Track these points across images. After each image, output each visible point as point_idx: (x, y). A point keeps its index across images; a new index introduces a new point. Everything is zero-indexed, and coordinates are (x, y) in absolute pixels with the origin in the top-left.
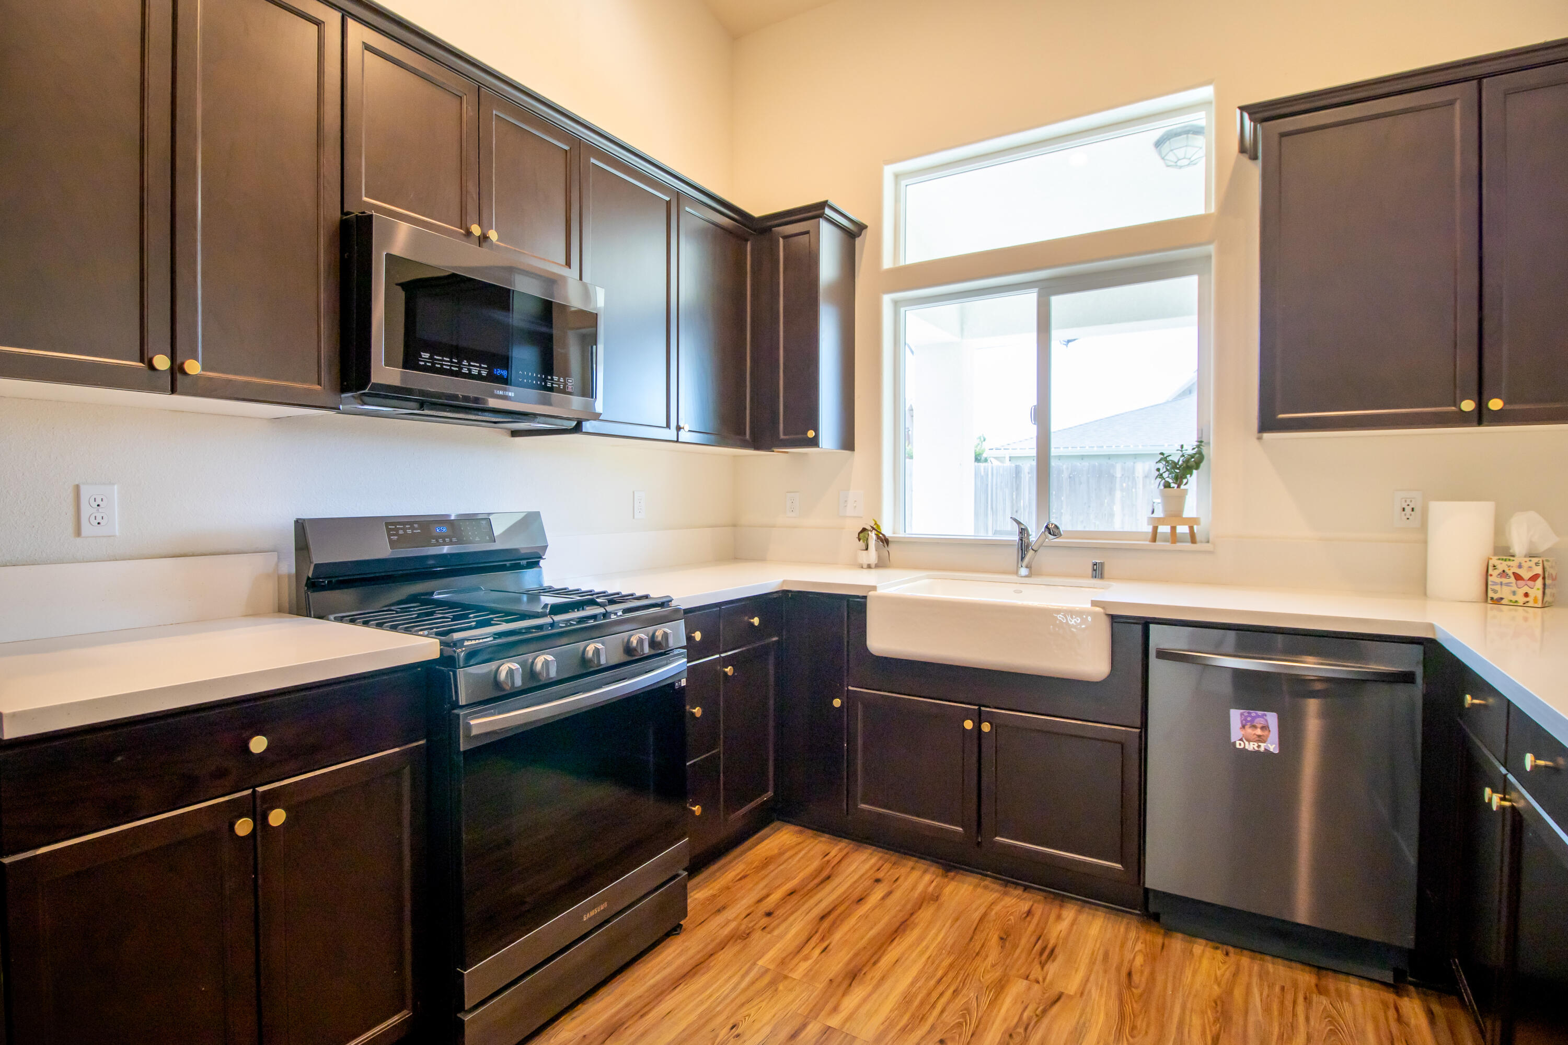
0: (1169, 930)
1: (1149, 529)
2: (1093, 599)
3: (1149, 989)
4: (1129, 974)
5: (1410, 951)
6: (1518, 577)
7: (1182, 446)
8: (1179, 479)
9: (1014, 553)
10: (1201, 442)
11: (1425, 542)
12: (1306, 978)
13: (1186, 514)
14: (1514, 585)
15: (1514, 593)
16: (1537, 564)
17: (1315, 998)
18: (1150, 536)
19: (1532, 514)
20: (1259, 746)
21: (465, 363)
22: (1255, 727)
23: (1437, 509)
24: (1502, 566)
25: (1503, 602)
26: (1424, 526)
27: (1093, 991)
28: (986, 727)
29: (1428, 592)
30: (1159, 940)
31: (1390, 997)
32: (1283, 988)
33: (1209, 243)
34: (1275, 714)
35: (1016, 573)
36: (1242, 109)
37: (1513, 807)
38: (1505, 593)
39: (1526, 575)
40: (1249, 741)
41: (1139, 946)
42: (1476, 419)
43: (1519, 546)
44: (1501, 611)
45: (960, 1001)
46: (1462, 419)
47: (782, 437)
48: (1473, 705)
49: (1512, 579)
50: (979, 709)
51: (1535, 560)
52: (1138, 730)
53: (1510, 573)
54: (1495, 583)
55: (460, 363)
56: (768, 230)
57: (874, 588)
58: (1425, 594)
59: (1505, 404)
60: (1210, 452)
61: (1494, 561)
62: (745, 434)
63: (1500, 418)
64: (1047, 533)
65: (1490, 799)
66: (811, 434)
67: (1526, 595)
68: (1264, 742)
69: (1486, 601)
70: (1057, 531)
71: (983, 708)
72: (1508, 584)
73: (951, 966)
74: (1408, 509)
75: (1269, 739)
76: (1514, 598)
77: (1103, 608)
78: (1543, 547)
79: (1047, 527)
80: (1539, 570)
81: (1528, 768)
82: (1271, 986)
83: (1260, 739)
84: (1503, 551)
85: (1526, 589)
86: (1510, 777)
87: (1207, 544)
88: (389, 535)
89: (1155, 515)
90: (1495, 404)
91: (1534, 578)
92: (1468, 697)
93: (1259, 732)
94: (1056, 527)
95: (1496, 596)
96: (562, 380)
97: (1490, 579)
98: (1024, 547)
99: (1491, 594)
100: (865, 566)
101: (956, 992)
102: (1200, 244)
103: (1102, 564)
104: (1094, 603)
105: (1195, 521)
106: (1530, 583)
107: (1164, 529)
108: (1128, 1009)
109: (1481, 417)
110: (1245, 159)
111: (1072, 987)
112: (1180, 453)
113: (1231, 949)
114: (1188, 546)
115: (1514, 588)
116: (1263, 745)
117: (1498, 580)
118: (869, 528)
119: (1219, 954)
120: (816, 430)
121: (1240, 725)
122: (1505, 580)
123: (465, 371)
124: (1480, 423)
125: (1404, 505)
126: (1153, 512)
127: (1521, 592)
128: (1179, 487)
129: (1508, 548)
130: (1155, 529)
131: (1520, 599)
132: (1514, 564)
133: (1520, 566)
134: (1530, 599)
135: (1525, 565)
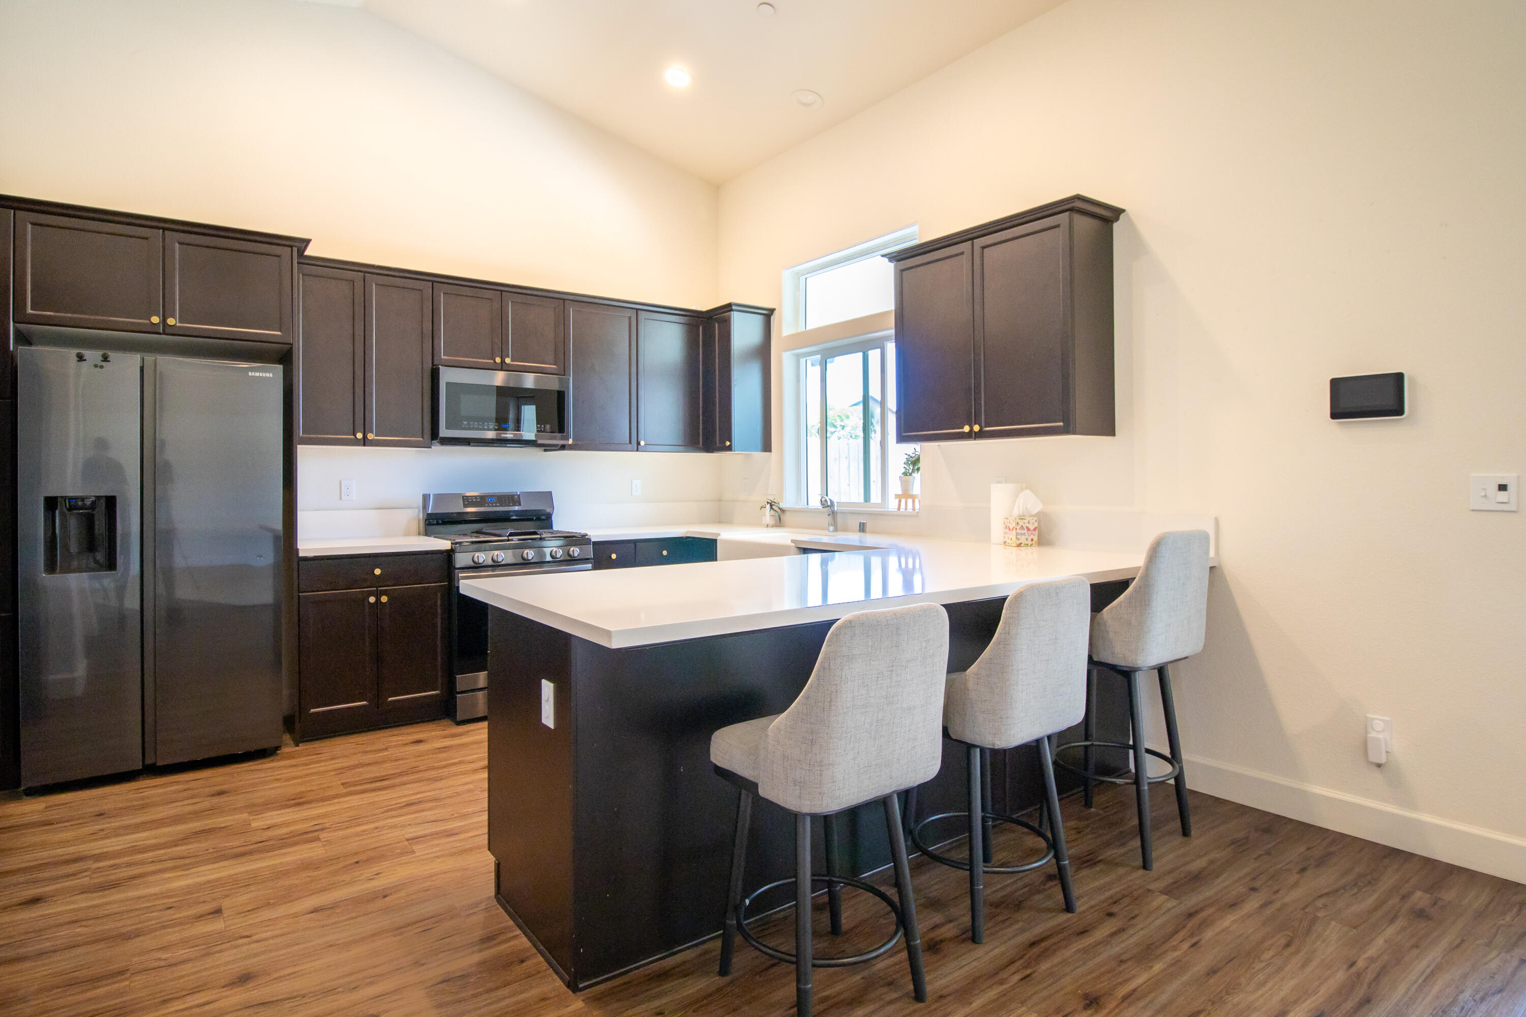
6: (1028, 529)
14: (1026, 534)
15: (1027, 539)
16: (1036, 521)
21: (486, 424)
24: (1021, 522)
25: (1022, 545)
38: (1023, 539)
39: (1032, 528)
42: (968, 436)
49: (1026, 531)
51: (1035, 519)
53: (1025, 527)
55: (483, 424)
56: (711, 318)
59: (981, 427)
62: (699, 443)
66: (727, 443)
67: (1032, 540)
76: (1026, 543)
80: (1036, 525)
85: (1032, 536)
88: (463, 501)
90: (976, 428)
91: (1035, 529)
95: (1019, 541)
96: (543, 426)
97: (1015, 530)
99: (1016, 540)
104: (793, 541)
105: (916, 496)
106: (1033, 533)
115: (1027, 537)
120: (730, 441)
122: (1023, 532)
123: (486, 427)
127: (1030, 539)
128: (911, 475)
130: (900, 501)
131: (1029, 542)
132: (1026, 521)
133: (1029, 523)
134: (1034, 542)
135: (1031, 522)
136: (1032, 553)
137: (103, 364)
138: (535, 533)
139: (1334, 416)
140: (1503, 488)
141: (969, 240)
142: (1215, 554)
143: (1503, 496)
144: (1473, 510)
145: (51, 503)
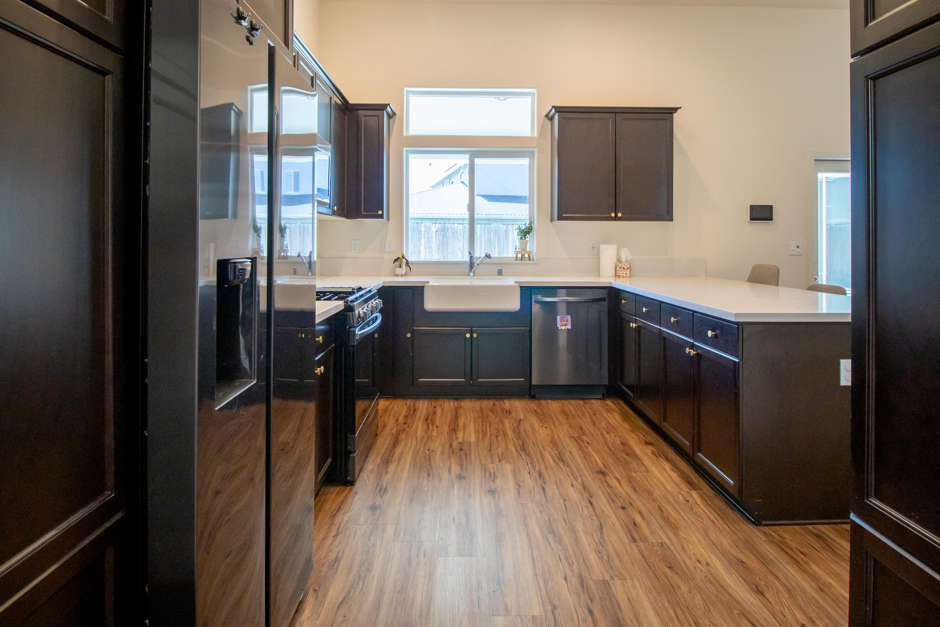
0: (539, 399)
1: (515, 256)
2: (516, 281)
3: (543, 412)
4: (535, 411)
5: (606, 385)
6: (624, 268)
7: (526, 224)
8: (525, 235)
9: (468, 266)
10: (531, 222)
11: (599, 258)
12: (581, 402)
13: (528, 250)
15: (623, 273)
16: (628, 264)
17: (585, 405)
18: (515, 258)
19: (626, 249)
20: (565, 327)
22: (564, 321)
23: (603, 247)
24: (620, 265)
25: (620, 276)
26: (598, 253)
27: (529, 417)
28: (475, 335)
29: (600, 275)
30: (537, 402)
31: (602, 401)
32: (577, 405)
33: (535, 147)
34: (570, 316)
35: (469, 275)
36: (553, 107)
37: (638, 325)
38: (621, 273)
39: (626, 268)
40: (563, 326)
41: (533, 405)
42: (614, 219)
43: (623, 259)
44: (620, 279)
45: (493, 428)
46: (611, 219)
47: (363, 213)
48: (624, 303)
49: (622, 269)
50: (471, 329)
51: (628, 263)
52: (529, 328)
53: (622, 267)
54: (618, 271)
56: (355, 110)
57: (428, 282)
58: (599, 276)
59: (622, 215)
60: (535, 226)
61: (618, 264)
63: (621, 219)
64: (486, 257)
65: (633, 326)
66: (380, 212)
67: (626, 274)
68: (567, 326)
69: (616, 277)
70: (489, 256)
71: (473, 328)
72: (621, 271)
73: (482, 421)
74: (594, 247)
75: (568, 325)
76: (623, 275)
77: (519, 284)
78: (629, 259)
79: (486, 255)
80: (629, 266)
81: (644, 311)
82: (574, 406)
83: (566, 325)
84: (619, 261)
85: (626, 272)
86: (637, 318)
87: (533, 261)
89: (517, 250)
90: (620, 215)
91: (628, 268)
92: (623, 301)
93: (565, 322)
94: (489, 255)
95: (618, 275)
97: (617, 269)
98: (472, 265)
99: (617, 274)
100: (400, 275)
101: (490, 426)
102: (532, 148)
103: (501, 270)
104: (516, 282)
105: (530, 252)
106: (627, 270)
107: (519, 256)
108: (541, 418)
109: (616, 218)
110: (546, 119)
111: (522, 417)
112: (525, 226)
113: (558, 400)
114: (528, 262)
115: (623, 272)
116: (566, 327)
117: (619, 270)
118: (401, 257)
119: (556, 402)
120: (383, 211)
121: (560, 321)
122: (621, 270)
124: (615, 220)
125: (593, 246)
126: (516, 249)
127: (625, 273)
128: (525, 239)
129: (621, 260)
130: (517, 255)
131: (624, 275)
132: (623, 264)
133: (624, 265)
134: (627, 275)
135: (625, 265)
136: (626, 281)
139: (752, 219)
140: (798, 247)
141: (614, 113)
143: (798, 250)
144: (789, 254)
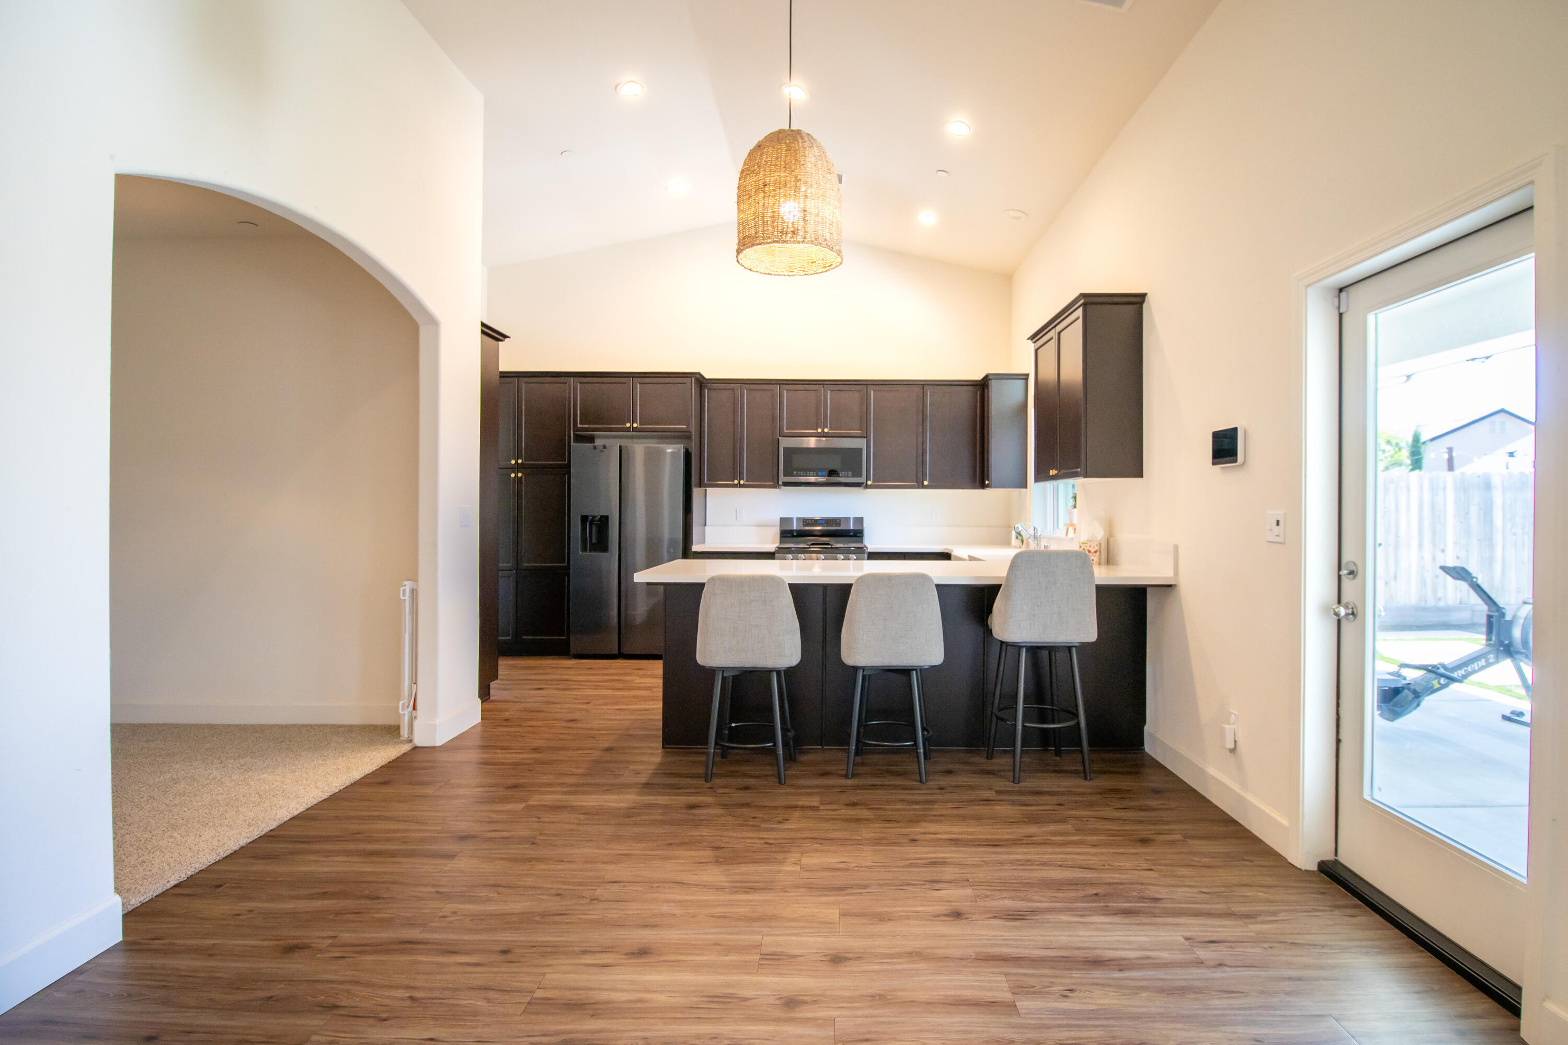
39: (1093, 550)
56: (984, 385)
85: (1093, 557)
91: (1096, 552)
106: (1094, 554)
120: (988, 481)
133: (1090, 546)
137: (604, 450)
138: (829, 544)
139: (1214, 460)
140: (1278, 523)
141: (1055, 326)
142: (1174, 575)
143: (1278, 530)
144: (1269, 542)
145: (584, 519)
